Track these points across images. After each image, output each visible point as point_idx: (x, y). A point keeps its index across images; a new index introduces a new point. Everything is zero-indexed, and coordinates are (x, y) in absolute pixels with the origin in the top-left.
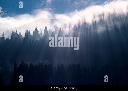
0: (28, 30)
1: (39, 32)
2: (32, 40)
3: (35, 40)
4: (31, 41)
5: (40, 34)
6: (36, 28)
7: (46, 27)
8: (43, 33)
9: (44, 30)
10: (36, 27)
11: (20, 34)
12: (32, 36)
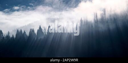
1: (43, 31)
5: (44, 32)
6: (40, 27)
8: (47, 31)
12: (36, 34)
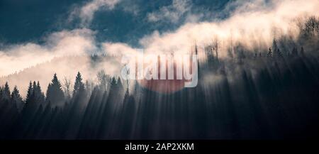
0: (35, 83)
1: (63, 88)
2: (44, 106)
3: (53, 106)
4: (44, 110)
5: (64, 90)
6: (55, 77)
7: (79, 74)
8: (72, 89)
9: (73, 81)
10: (55, 75)
11: (16, 91)
12: (45, 95)
